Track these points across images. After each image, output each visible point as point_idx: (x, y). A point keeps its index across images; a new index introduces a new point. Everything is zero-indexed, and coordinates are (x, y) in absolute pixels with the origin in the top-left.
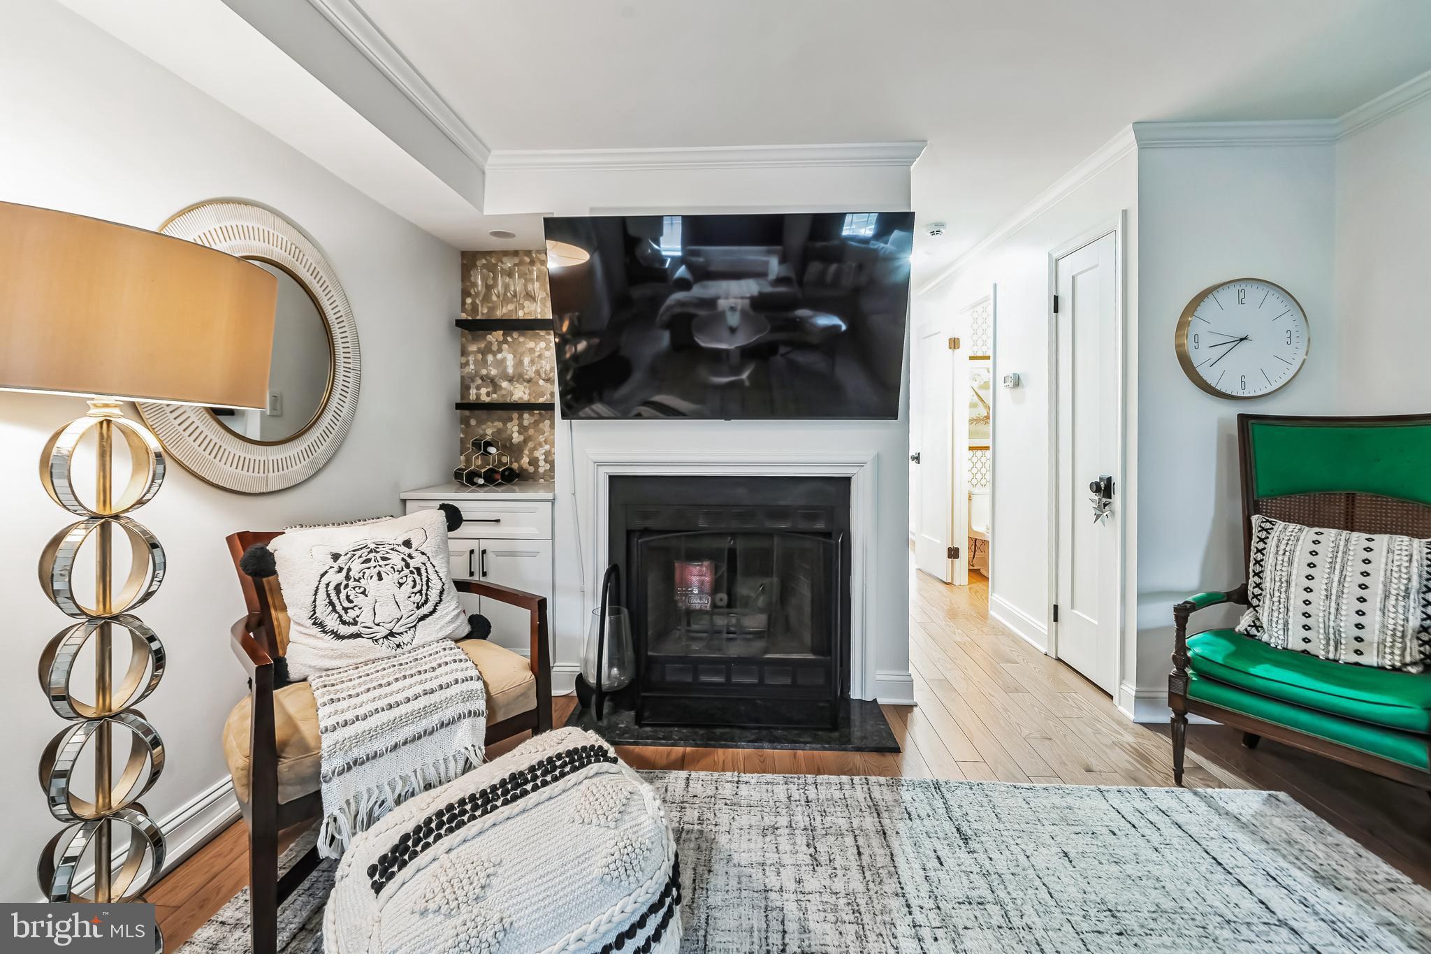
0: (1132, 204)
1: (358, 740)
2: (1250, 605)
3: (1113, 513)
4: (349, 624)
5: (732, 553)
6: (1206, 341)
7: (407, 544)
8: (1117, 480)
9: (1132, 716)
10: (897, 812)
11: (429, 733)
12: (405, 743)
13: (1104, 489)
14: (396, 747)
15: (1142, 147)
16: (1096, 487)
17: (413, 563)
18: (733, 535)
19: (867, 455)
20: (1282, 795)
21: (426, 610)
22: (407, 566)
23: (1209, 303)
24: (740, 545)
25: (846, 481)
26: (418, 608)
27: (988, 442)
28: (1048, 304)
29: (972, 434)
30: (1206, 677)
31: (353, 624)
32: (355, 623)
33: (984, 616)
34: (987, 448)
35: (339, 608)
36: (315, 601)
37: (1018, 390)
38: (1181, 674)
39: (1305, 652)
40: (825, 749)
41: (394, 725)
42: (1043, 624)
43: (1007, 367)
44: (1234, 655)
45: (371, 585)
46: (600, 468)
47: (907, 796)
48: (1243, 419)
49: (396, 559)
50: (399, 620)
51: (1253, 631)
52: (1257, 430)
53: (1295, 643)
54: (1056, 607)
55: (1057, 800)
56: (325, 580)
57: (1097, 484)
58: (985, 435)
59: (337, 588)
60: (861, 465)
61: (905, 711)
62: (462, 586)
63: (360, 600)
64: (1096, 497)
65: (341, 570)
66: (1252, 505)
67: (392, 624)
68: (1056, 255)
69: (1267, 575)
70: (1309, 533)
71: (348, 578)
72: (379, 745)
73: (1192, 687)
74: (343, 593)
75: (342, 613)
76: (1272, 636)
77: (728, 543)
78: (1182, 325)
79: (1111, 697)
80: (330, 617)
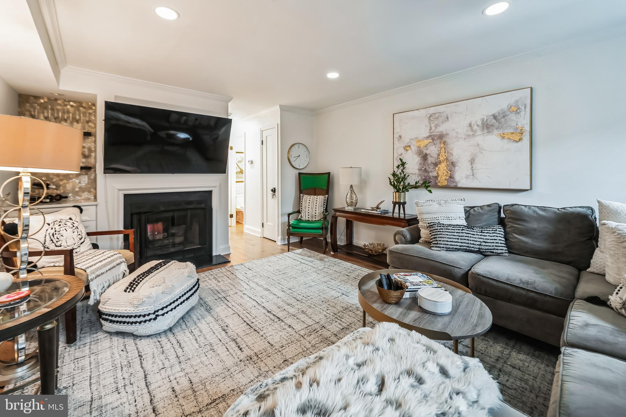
0: (279, 123)
1: (97, 269)
2: (301, 213)
3: (276, 196)
4: (58, 246)
5: (173, 218)
6: (293, 156)
7: (71, 219)
8: (277, 188)
9: (280, 244)
10: (234, 270)
11: (114, 267)
12: (109, 270)
13: (274, 191)
14: (107, 271)
15: (281, 110)
16: (272, 190)
17: (75, 225)
18: (173, 211)
19: (217, 184)
20: (305, 249)
21: (82, 240)
22: (74, 226)
23: (293, 148)
24: (176, 214)
25: (210, 192)
26: (80, 240)
27: (243, 180)
28: (260, 143)
29: (237, 177)
30: (293, 228)
31: (60, 246)
32: (61, 246)
33: (242, 232)
34: (243, 182)
35: (54, 241)
36: (45, 240)
37: (252, 165)
38: (289, 229)
39: (308, 220)
40: (210, 266)
41: (105, 265)
42: (259, 229)
43: (249, 158)
44: (298, 223)
45: (63, 232)
46: (120, 191)
47: (235, 267)
48: (299, 173)
49: (69, 224)
50: (75, 244)
51: (301, 218)
52: (302, 176)
53: (307, 219)
54: (263, 223)
55: (267, 260)
56: (48, 232)
57: (272, 189)
58: (242, 178)
59: (53, 235)
60: (215, 187)
61: (229, 255)
62: (89, 234)
63: (61, 238)
64: (272, 193)
65: (52, 229)
66: (301, 192)
67: (73, 246)
68: (262, 130)
69: (303, 206)
70: (309, 197)
71: (56, 231)
72: (102, 271)
73: (291, 230)
74: (55, 236)
75: (56, 243)
76: (303, 219)
77: (170, 214)
78: (289, 152)
79: (276, 242)
80: (51, 245)
